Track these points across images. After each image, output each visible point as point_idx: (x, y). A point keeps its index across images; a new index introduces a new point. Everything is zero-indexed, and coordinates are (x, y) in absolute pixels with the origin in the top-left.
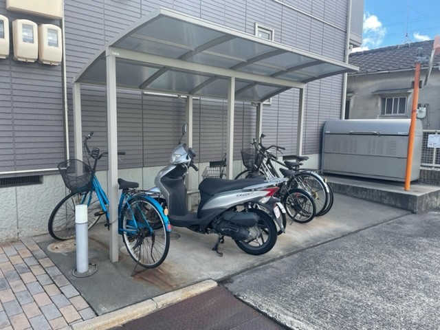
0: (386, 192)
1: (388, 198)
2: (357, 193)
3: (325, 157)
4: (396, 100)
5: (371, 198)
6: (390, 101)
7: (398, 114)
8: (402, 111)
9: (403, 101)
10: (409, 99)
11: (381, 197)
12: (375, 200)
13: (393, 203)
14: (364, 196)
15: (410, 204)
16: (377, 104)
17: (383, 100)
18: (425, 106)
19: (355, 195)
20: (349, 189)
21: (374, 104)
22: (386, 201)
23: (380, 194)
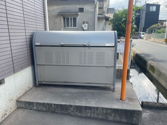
0: (111, 109)
1: (113, 115)
2: (81, 112)
3: (38, 69)
4: (71, 19)
5: (96, 116)
6: (68, 19)
7: (73, 27)
8: (75, 25)
9: (75, 19)
10: (78, 19)
11: (106, 114)
12: (100, 117)
13: (119, 119)
14: (89, 115)
15: (135, 119)
16: (61, 21)
17: (64, 18)
18: (87, 23)
19: (79, 115)
20: (72, 109)
21: (59, 21)
22: (111, 118)
23: (105, 111)
